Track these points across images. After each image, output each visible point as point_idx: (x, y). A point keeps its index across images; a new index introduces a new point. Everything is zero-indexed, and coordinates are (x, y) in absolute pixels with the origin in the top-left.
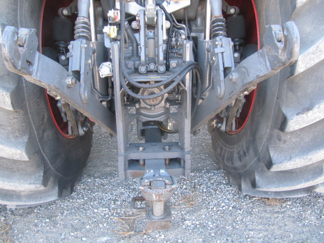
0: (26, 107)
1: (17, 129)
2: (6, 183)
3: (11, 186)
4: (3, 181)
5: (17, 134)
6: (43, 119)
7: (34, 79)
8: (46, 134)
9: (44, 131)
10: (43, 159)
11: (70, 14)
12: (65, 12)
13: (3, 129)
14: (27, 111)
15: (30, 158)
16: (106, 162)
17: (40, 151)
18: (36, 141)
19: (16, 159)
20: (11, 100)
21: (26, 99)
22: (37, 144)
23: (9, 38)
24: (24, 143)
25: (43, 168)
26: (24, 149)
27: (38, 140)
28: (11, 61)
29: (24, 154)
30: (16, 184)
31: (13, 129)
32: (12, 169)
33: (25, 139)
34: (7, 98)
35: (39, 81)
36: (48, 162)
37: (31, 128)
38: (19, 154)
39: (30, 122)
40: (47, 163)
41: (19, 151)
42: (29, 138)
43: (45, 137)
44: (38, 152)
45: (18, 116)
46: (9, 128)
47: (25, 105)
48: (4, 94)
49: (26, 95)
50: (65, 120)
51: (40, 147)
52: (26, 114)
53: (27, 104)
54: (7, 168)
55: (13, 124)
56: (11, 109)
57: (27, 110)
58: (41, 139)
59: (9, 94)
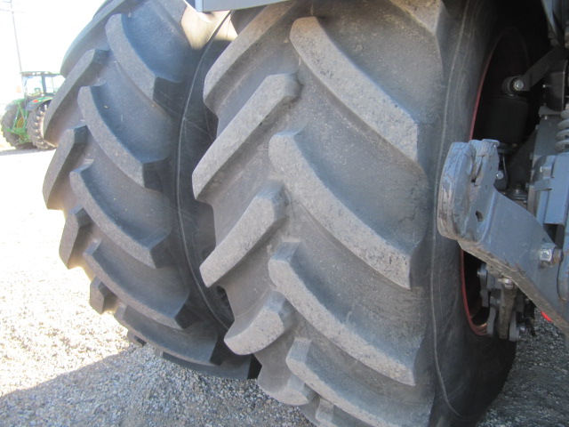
0: (429, 281)
1: (407, 322)
2: (364, 412)
3: (370, 418)
4: (361, 407)
5: (404, 331)
6: (452, 304)
7: (479, 250)
8: (451, 334)
9: (449, 327)
10: (436, 382)
11: (527, 89)
12: (518, 85)
13: (383, 317)
14: (429, 289)
15: (417, 382)
16: (542, 392)
17: (435, 367)
18: (433, 348)
19: (392, 377)
20: (411, 269)
21: (433, 266)
22: (434, 352)
23: (459, 169)
24: (413, 351)
25: (431, 400)
26: (412, 365)
27: (435, 345)
28: (452, 219)
29: (410, 373)
30: (380, 419)
31: (399, 320)
32: (379, 388)
33: (417, 342)
34: (403, 265)
35: (489, 254)
36: (444, 388)
37: (430, 322)
38: (402, 370)
39: (430, 310)
40: (441, 390)
41: (402, 367)
42: (424, 340)
43: (449, 339)
44: (431, 369)
45: (412, 298)
46: (393, 318)
47: (429, 276)
48: (401, 257)
49: (433, 257)
50: (485, 304)
51: (437, 359)
52: (427, 294)
53: (432, 275)
54: (371, 385)
55: (402, 311)
56: (407, 286)
57: (429, 286)
58: (442, 342)
59: (408, 259)
